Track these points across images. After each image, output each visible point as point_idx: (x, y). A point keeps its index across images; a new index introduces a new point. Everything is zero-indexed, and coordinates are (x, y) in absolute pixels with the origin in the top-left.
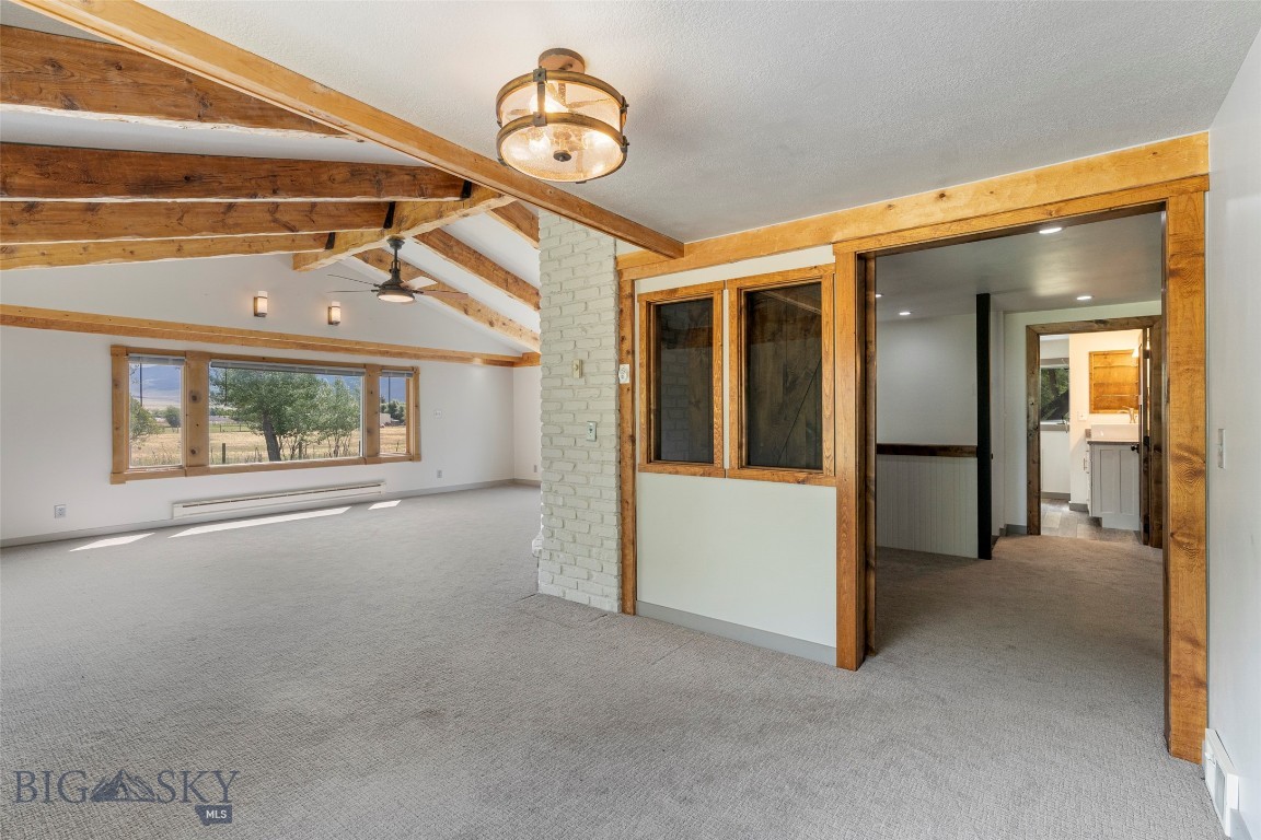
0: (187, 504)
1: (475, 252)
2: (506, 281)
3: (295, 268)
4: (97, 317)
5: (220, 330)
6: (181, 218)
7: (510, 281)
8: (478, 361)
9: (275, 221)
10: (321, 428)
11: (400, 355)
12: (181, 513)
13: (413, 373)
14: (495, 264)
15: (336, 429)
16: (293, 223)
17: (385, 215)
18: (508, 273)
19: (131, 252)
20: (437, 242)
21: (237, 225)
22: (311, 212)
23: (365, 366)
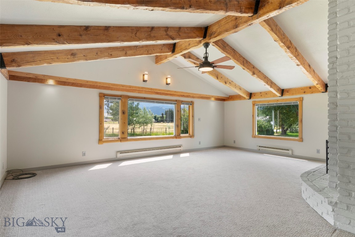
0: (122, 152)
1: (233, 49)
2: (243, 62)
3: (156, 63)
4: (96, 82)
5: (133, 87)
6: (136, 34)
7: (245, 62)
8: (213, 99)
9: (167, 35)
10: (139, 123)
11: (188, 96)
12: (120, 156)
13: (192, 103)
14: (240, 55)
15: (144, 124)
16: (173, 36)
17: (203, 32)
18: (244, 58)
19: (111, 55)
20: (221, 45)
21: (154, 37)
22: (179, 31)
23: (176, 101)
